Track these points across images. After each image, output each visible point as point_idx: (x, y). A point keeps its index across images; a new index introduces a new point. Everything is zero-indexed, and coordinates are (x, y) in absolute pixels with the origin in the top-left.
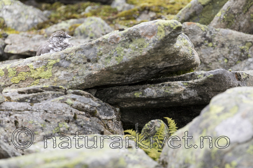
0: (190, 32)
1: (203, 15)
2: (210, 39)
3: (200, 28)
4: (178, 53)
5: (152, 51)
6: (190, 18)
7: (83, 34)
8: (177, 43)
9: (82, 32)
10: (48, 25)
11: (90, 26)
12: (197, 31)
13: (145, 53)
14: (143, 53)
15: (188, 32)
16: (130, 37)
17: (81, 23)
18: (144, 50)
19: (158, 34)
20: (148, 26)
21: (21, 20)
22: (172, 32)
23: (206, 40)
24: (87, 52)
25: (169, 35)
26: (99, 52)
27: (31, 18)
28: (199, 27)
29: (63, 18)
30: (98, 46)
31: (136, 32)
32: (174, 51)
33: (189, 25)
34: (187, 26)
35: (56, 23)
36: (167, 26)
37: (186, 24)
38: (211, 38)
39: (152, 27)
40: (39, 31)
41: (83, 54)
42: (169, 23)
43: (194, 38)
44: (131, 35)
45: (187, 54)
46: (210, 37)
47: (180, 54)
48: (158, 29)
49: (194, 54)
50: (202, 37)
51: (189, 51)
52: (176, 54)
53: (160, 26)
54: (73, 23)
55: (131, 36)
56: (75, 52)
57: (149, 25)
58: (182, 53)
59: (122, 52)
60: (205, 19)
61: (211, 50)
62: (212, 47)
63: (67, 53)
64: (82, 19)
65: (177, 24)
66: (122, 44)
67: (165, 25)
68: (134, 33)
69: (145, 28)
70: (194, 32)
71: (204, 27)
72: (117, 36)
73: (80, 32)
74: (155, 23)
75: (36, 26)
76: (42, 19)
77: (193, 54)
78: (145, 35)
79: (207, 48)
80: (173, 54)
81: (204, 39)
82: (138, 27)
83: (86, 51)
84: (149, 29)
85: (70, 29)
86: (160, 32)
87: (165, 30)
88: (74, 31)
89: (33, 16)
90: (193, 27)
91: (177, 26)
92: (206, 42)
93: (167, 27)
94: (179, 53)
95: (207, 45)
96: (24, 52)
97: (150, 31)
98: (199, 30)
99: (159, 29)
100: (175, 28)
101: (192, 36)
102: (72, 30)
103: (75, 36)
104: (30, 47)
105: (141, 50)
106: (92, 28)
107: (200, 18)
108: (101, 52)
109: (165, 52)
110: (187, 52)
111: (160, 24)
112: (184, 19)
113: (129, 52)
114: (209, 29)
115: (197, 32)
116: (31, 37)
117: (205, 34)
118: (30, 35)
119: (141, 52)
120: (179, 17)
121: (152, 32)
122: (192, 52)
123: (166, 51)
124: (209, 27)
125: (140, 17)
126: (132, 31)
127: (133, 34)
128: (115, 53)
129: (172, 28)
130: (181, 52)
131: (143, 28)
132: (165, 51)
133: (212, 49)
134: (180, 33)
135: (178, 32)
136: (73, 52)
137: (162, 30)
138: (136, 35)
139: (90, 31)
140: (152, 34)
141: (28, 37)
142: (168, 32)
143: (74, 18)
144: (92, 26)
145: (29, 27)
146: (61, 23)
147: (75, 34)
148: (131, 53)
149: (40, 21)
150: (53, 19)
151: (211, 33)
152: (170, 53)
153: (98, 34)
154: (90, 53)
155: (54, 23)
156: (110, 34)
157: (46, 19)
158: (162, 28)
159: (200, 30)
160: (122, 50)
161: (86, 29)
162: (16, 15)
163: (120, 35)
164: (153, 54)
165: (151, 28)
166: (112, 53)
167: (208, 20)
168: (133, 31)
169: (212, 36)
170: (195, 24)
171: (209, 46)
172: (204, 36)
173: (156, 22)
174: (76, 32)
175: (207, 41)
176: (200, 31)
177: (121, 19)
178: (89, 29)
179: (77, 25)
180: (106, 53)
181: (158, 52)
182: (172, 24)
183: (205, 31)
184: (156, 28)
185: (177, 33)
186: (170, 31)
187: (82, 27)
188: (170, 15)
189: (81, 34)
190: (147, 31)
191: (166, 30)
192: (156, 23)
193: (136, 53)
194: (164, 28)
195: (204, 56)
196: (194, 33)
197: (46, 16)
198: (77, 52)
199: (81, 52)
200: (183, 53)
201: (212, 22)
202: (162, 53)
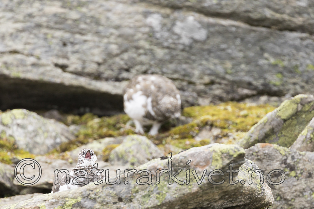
0: (265, 157)
1: (283, 134)
2: (292, 166)
3: (278, 152)
4: (241, 189)
5: (205, 187)
6: (265, 138)
7: (121, 158)
8: (240, 176)
9: (120, 156)
10: (75, 146)
11: (130, 148)
12: (274, 155)
13: (195, 189)
14: (193, 190)
15: (262, 157)
16: (175, 168)
17: (120, 143)
18: (194, 185)
19: (213, 163)
20: (199, 153)
21: (38, 139)
22: (232, 160)
23: (286, 167)
24: (119, 188)
25: (228, 164)
26: (135, 188)
27: (51, 137)
28: (277, 150)
29: (96, 136)
30: (133, 179)
31: (184, 160)
32: (235, 187)
33: (263, 147)
34: (260, 149)
35: (85, 143)
36: (225, 152)
37: (259, 147)
38: (294, 165)
39: (205, 154)
40: (62, 154)
41: (112, 190)
42: (227, 149)
43: (270, 165)
44: (177, 164)
45: (254, 189)
46: (292, 164)
47: (245, 189)
48: (212, 157)
49: (264, 190)
50: (281, 164)
51: (256, 185)
52: (238, 190)
53: (216, 153)
54: (109, 144)
55: (176, 166)
56: (101, 187)
57: (201, 152)
58: (247, 189)
59: (165, 188)
60: (286, 139)
61: (294, 182)
62: (295, 177)
63: (91, 189)
64: (120, 138)
65: (239, 151)
66: (165, 177)
67: (223, 152)
68: (181, 162)
69: (195, 156)
70: (270, 156)
71: (284, 149)
72: (158, 166)
73: (117, 156)
74: (209, 149)
75: (58, 148)
76: (67, 138)
77: (262, 189)
78: (195, 164)
79: (288, 179)
80: (235, 190)
81: (284, 166)
82: (186, 154)
83: (117, 186)
84: (201, 157)
85: (104, 152)
86: (216, 162)
87: (222, 159)
88: (109, 155)
89: (54, 134)
90: (269, 150)
91: (238, 153)
92: (287, 171)
93: (225, 155)
94: (243, 188)
95: (288, 175)
96: (41, 185)
97: (202, 159)
98: (276, 155)
99: (214, 157)
100: (235, 156)
101: (268, 162)
102: (107, 153)
103: (111, 161)
104: (49, 177)
105: (190, 185)
106: (133, 150)
107: (279, 137)
108: (137, 188)
109: (223, 188)
110: (255, 187)
111: (216, 150)
112: (257, 138)
113: (174, 188)
114: (290, 153)
115: (275, 157)
116: (50, 163)
117: (286, 160)
118: (49, 161)
119: (190, 188)
120: (251, 137)
121: (204, 161)
122: (261, 186)
123: (225, 186)
124: (290, 149)
125: (200, 135)
126: (178, 160)
127: (179, 164)
128: (155, 189)
129: (232, 156)
130: (246, 187)
131: (192, 155)
132: (223, 186)
133: (295, 179)
134: (242, 162)
135: (240, 161)
136: (99, 188)
137: (218, 158)
138: (184, 166)
139: (131, 155)
140: (205, 164)
141: (46, 162)
142: (227, 161)
143: (110, 136)
144: (133, 148)
145: (48, 148)
146: (92, 143)
147: (110, 158)
148: (177, 189)
149: (64, 140)
150: (81, 137)
151: (293, 158)
152: (230, 189)
153: (142, 159)
154: (122, 190)
155: (82, 143)
156: (149, 164)
157: (72, 138)
158: (218, 155)
159: (279, 154)
160: (165, 185)
161: (125, 152)
162: (30, 133)
163: (163, 165)
164: (206, 190)
165: (203, 155)
166: (152, 189)
167: (291, 140)
168: (180, 159)
169: (295, 162)
170: (271, 146)
171: (291, 176)
172: (284, 162)
173: (210, 147)
174: (112, 156)
175: (289, 169)
176: (278, 156)
177: (174, 137)
178: (129, 152)
179: (114, 145)
180: (143, 190)
181: (213, 187)
182: (232, 150)
183: (286, 155)
184: (211, 155)
185: (238, 162)
186: (229, 159)
187: (120, 149)
188: (239, 133)
189: (119, 159)
190: (198, 160)
191: (224, 159)
192: (211, 149)
193: (184, 189)
194: (220, 155)
195: (284, 189)
196: (270, 158)
197: (73, 134)
198: (105, 187)
199: (110, 188)
200: (249, 189)
201: (295, 143)
202: (220, 190)
